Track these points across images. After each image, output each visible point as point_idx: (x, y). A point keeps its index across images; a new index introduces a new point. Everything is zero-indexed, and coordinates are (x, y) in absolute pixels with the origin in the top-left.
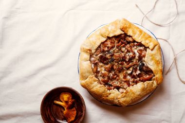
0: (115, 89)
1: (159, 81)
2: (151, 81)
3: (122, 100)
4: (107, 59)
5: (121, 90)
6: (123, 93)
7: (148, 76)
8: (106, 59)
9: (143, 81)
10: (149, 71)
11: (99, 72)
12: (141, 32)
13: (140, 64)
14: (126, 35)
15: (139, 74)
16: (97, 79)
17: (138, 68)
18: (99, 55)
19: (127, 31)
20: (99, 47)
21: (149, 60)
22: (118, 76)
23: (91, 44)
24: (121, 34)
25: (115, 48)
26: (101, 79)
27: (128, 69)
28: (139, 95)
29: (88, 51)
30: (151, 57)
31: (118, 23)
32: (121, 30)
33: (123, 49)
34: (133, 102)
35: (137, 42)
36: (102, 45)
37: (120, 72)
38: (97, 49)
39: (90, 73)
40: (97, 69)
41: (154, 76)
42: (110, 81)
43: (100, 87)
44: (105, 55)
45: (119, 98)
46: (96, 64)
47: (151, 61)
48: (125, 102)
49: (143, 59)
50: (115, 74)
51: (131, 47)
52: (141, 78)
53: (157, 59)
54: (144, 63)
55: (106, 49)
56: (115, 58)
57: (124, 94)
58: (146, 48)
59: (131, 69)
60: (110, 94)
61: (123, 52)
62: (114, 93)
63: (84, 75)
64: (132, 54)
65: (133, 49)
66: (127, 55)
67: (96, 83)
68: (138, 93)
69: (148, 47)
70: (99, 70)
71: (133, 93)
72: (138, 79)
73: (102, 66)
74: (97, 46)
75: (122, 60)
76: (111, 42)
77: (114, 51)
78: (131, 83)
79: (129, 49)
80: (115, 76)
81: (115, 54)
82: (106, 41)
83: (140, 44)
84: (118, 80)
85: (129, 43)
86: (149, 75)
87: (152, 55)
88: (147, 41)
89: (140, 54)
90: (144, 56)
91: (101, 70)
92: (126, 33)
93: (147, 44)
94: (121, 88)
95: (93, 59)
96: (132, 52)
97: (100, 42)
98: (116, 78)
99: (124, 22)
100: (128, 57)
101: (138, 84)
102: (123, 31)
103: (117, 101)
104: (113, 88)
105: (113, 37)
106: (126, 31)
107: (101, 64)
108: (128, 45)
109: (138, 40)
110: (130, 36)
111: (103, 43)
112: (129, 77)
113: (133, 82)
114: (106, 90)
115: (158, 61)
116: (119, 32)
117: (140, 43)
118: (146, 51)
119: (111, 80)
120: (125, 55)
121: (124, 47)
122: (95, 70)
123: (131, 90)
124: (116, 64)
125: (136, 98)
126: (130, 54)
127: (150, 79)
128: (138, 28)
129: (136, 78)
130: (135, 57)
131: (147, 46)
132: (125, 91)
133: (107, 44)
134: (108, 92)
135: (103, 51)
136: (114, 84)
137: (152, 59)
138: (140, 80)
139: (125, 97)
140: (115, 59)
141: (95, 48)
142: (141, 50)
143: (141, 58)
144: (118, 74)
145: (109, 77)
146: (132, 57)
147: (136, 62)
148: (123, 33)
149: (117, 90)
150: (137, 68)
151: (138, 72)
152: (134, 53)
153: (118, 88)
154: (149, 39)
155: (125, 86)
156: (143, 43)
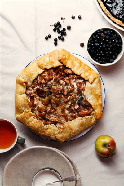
0: (52, 124)
1: (98, 117)
2: (90, 117)
3: (59, 136)
4: (45, 92)
5: (58, 125)
6: (60, 128)
7: (87, 111)
8: (43, 92)
9: (82, 116)
10: (88, 106)
11: (36, 105)
12: (81, 63)
13: (79, 98)
14: (65, 67)
15: (78, 108)
16: (33, 114)
17: (77, 102)
18: (36, 88)
19: (66, 63)
20: (36, 79)
21: (88, 94)
22: (55, 110)
23: (27, 76)
24: (60, 66)
25: (53, 81)
26: (37, 113)
27: (66, 103)
28: (77, 130)
29: (24, 84)
30: (90, 91)
31: (57, 53)
32: (60, 61)
33: (62, 82)
34: (70, 138)
35: (76, 75)
36: (39, 77)
37: (58, 106)
38: (33, 82)
39: (26, 107)
40: (33, 103)
41: (94, 111)
42: (47, 115)
43: (36, 122)
44: (43, 88)
45: (56, 134)
46: (32, 98)
47: (90, 95)
48: (62, 138)
49: (82, 92)
50: (53, 108)
51: (70, 80)
52: (80, 113)
53: (97, 93)
54: (84, 97)
55: (43, 81)
56: (52, 91)
57: (61, 130)
58: (85, 81)
59: (70, 103)
60: (47, 129)
61: (61, 85)
62: (50, 129)
63: (20, 109)
64: (71, 87)
65: (72, 81)
66: (66, 87)
67: (32, 117)
68: (76, 129)
69: (88, 80)
70: (35, 103)
71: (71, 129)
72: (77, 113)
73: (38, 100)
74: (34, 78)
75: (60, 94)
76: (49, 74)
77: (52, 83)
78: (69, 118)
79: (68, 82)
80: (53, 111)
81: (53, 87)
82: (43, 72)
83: (79, 77)
84: (55, 114)
85: (68, 75)
86: (88, 109)
87: (92, 89)
88: (87, 74)
89: (79, 88)
90: (83, 90)
91: (38, 104)
92: (65, 64)
93: (87, 77)
94: (59, 123)
95: (29, 92)
96: (71, 85)
97: (37, 75)
98: (54, 112)
99: (63, 52)
100: (66, 91)
101: (76, 119)
102: (62, 63)
103: (53, 136)
104: (50, 123)
105: (50, 69)
106: (64, 62)
107: (38, 97)
108: (67, 78)
109: (78, 72)
110: (69, 68)
111: (40, 75)
112: (67, 112)
113: (71, 117)
114: (43, 125)
115: (97, 95)
116: (57, 64)
117: (80, 75)
118: (85, 84)
119: (49, 115)
120: (63, 88)
121: (62, 79)
122: (31, 103)
123: (68, 126)
124: (54, 97)
125: (74, 133)
126: (69, 87)
127: (89, 114)
128: (78, 59)
129: (74, 113)
130: (74, 90)
131: (86, 79)
132: (62, 127)
133: (45, 76)
134: (45, 127)
135: (40, 84)
136: (52, 118)
137: (91, 93)
138: (78, 115)
139: (62, 132)
140: (53, 93)
141: (32, 80)
142: (80, 83)
143: (79, 92)
144: (55, 108)
145: (46, 112)
146: (71, 90)
147: (75, 96)
148: (61, 64)
149: (54, 125)
150: (75, 102)
151: (77, 107)
152: (73, 87)
153: (55, 123)
154: (89, 71)
155: (63, 121)
156: (82, 76)
